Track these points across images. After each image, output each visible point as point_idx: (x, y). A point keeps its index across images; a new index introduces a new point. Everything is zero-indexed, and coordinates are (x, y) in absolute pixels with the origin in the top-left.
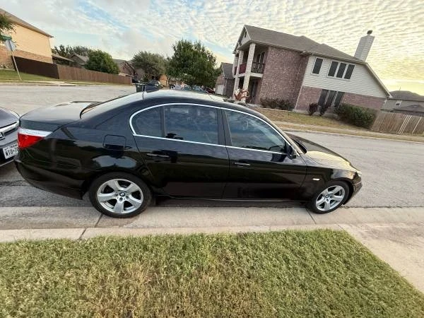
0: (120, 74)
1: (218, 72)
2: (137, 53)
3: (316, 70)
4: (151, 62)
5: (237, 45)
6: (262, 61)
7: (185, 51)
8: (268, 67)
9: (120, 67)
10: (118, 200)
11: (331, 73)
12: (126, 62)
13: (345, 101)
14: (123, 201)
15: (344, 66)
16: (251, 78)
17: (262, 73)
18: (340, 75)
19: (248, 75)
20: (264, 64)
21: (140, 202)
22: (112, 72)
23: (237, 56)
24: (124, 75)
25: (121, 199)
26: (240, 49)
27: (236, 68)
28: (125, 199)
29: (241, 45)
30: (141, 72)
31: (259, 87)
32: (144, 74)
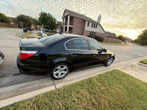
0: (11, 23)
1: (58, 25)
2: (19, 15)
3: (88, 25)
4: (26, 19)
5: (63, 16)
6: (72, 21)
7: (44, 16)
8: (74, 24)
9: (11, 20)
10: (59, 73)
11: (92, 26)
12: (13, 18)
13: (96, 35)
14: (61, 73)
15: (95, 24)
16: (69, 27)
17: (73, 25)
18: (94, 27)
19: (68, 26)
20: (73, 23)
21: (66, 72)
22: (7, 22)
23: (63, 19)
24: (13, 24)
25: (60, 73)
26: (64, 17)
27: (63, 23)
28: (61, 72)
29: (64, 15)
30: (21, 23)
31: (72, 30)
32: (23, 24)
